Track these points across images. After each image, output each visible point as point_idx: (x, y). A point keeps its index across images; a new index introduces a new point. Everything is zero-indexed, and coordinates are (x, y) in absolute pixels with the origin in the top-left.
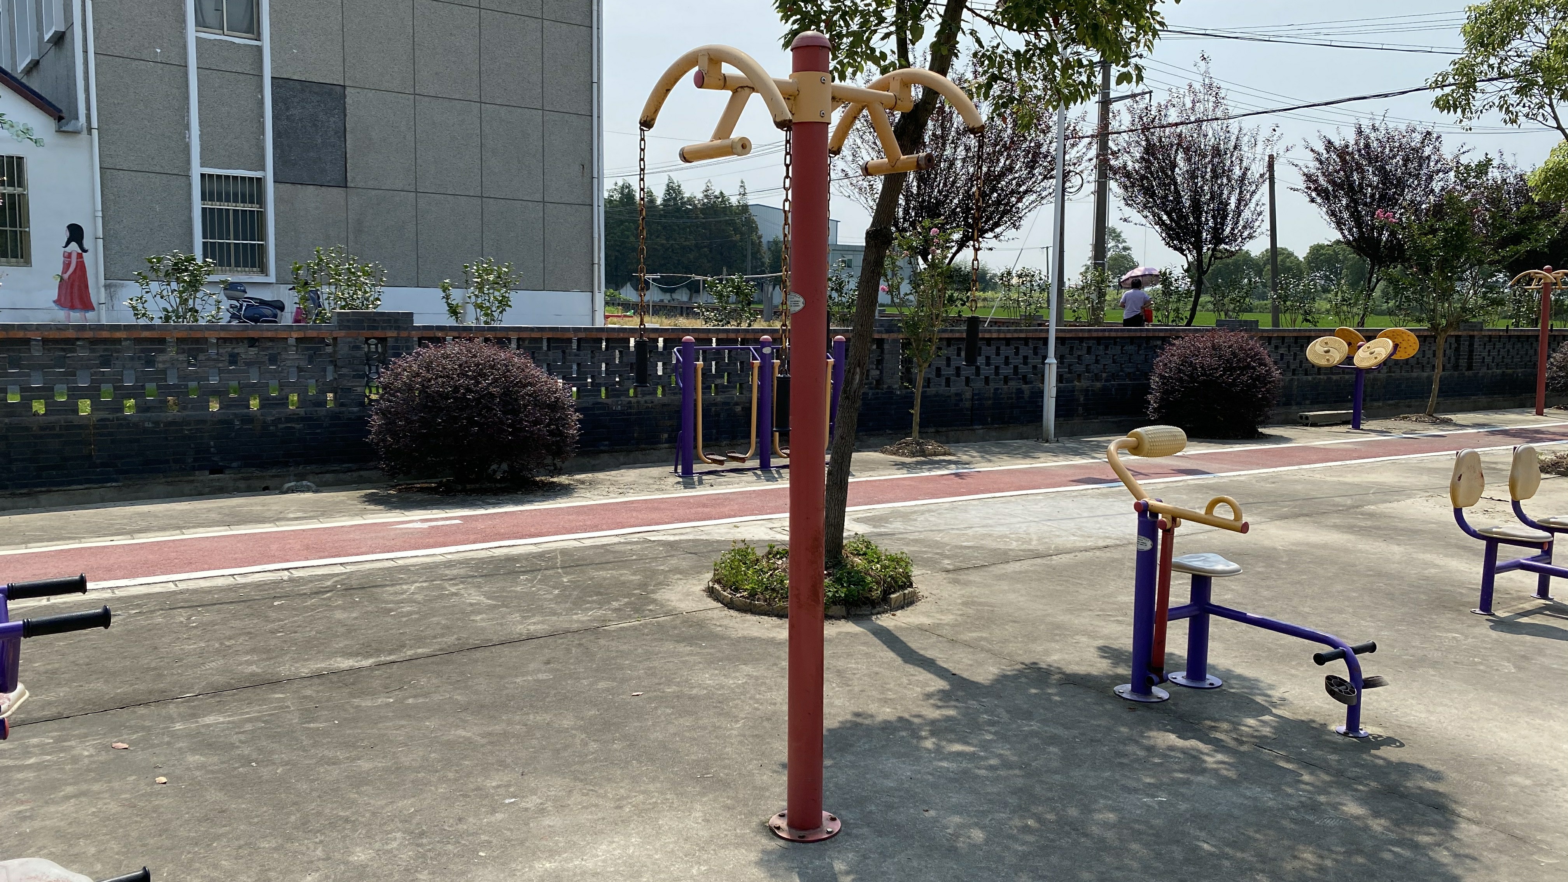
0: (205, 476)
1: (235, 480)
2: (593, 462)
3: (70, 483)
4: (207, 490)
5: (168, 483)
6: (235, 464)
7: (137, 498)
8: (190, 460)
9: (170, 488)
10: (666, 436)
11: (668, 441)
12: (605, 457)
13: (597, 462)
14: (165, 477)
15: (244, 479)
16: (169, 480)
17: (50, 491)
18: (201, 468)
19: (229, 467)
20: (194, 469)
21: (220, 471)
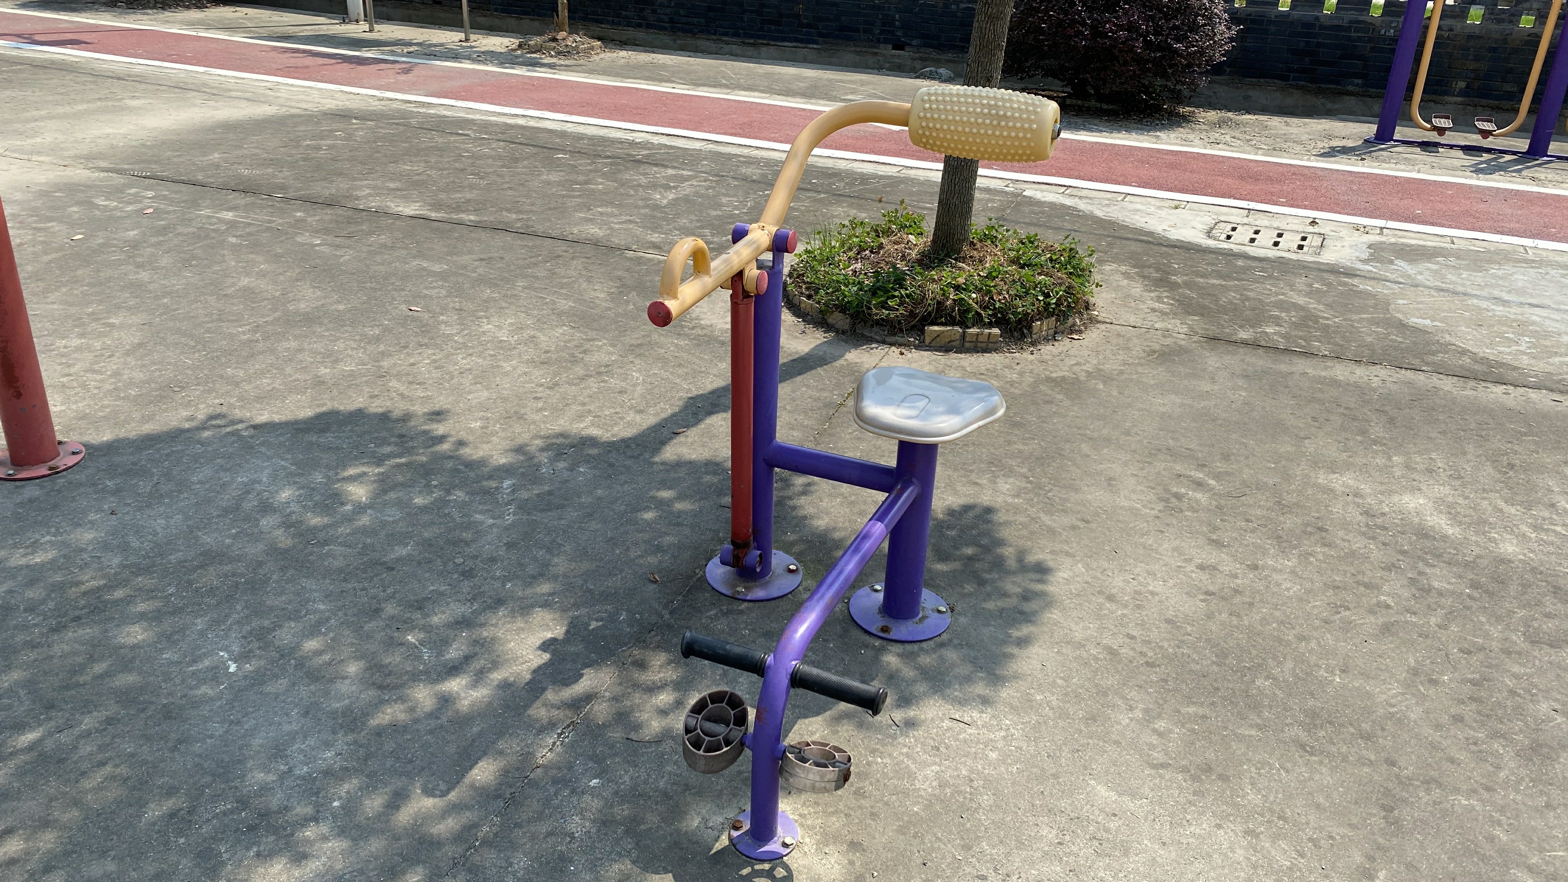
0: (888, 51)
1: (913, 59)
2: (1329, 105)
3: (784, 39)
4: (887, 65)
5: (857, 53)
6: (914, 42)
7: (830, 64)
8: (878, 32)
9: (857, 58)
10: (1462, 84)
11: (1464, 93)
12: (1351, 101)
13: (1336, 106)
14: (855, 46)
15: (921, 59)
16: (858, 49)
17: (768, 44)
18: (886, 41)
19: (910, 45)
20: (879, 41)
21: (901, 48)
